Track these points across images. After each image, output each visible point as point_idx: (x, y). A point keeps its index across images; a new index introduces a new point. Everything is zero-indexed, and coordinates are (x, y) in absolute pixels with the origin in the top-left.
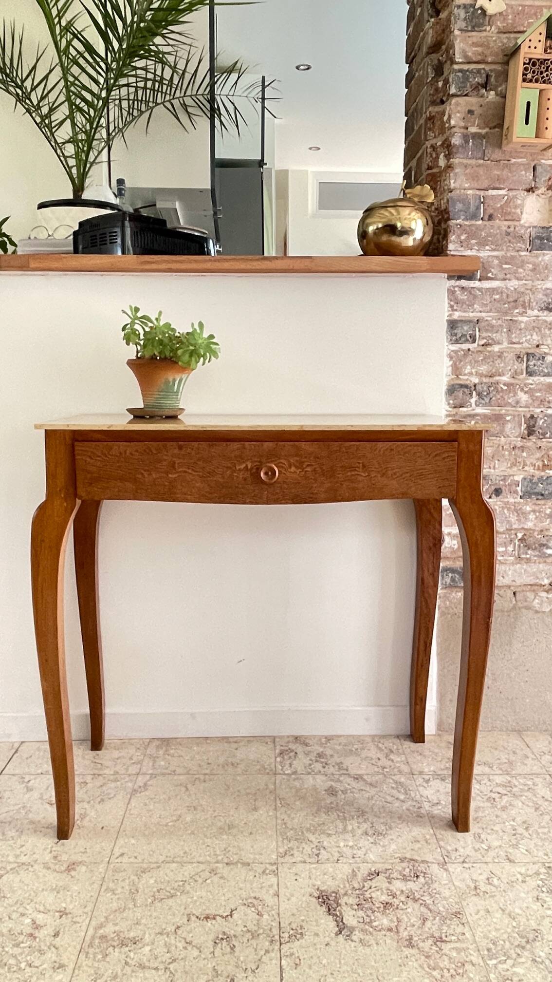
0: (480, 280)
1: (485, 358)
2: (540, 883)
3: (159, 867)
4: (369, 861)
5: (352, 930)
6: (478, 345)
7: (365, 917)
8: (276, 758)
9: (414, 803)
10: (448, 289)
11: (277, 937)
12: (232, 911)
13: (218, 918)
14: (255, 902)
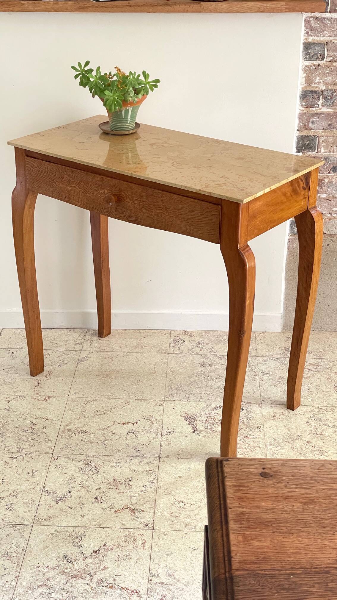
0: (330, 12)
1: (331, 71)
2: (312, 415)
3: (97, 400)
4: (217, 401)
5: (201, 431)
6: (326, 61)
7: (209, 426)
8: (170, 343)
9: (253, 373)
10: (305, 20)
11: (160, 433)
12: (137, 421)
13: (129, 424)
14: (150, 418)
